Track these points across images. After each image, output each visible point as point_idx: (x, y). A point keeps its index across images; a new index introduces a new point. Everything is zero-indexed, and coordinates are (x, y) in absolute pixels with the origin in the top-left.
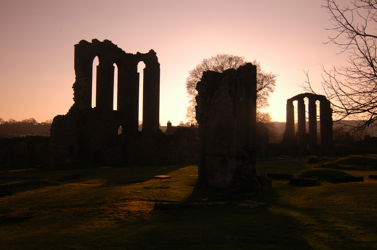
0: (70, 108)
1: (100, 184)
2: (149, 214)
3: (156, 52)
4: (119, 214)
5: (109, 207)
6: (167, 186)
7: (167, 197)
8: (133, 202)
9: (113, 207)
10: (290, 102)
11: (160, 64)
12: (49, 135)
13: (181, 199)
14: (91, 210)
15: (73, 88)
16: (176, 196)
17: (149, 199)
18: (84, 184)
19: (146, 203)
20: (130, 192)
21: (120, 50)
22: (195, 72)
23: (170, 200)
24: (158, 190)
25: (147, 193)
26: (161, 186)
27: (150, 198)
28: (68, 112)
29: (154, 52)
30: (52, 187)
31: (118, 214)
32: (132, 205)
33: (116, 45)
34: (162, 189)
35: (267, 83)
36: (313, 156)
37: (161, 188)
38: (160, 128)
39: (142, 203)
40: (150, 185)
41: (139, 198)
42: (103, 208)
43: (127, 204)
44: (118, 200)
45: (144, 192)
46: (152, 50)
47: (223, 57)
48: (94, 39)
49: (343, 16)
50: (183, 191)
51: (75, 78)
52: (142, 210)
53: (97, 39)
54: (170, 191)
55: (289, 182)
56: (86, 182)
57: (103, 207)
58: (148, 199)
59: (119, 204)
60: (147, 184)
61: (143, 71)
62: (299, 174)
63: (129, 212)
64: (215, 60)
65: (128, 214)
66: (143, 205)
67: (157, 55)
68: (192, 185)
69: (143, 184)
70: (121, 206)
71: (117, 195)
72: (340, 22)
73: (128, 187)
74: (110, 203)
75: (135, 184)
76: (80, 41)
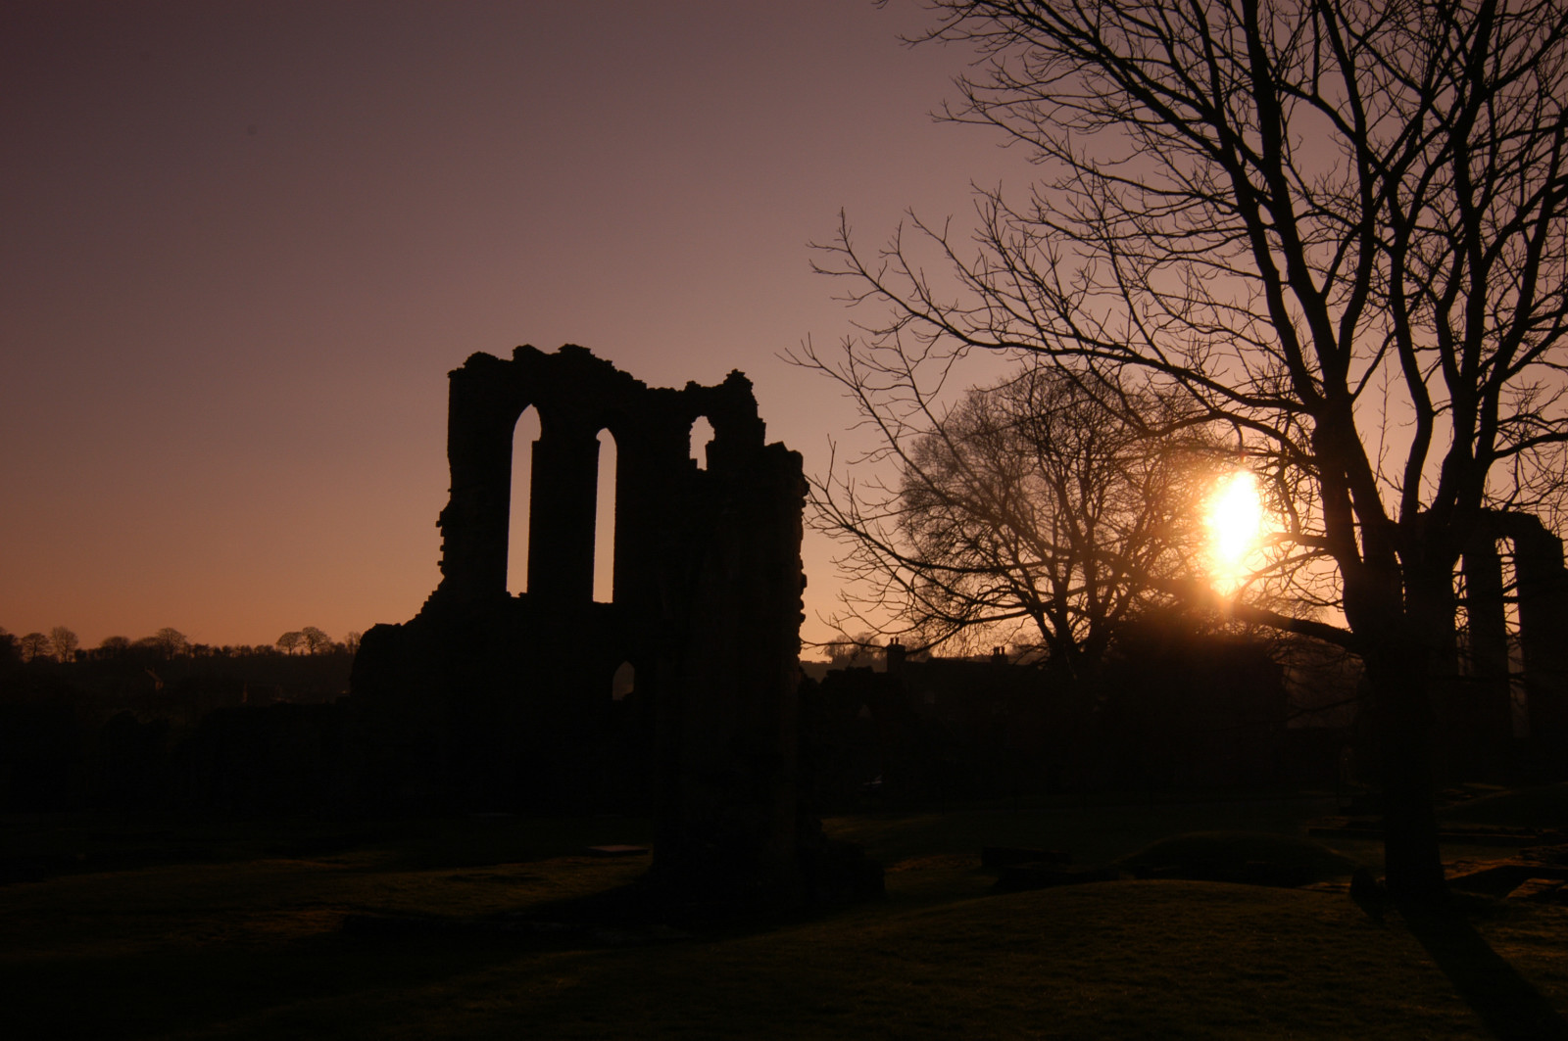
0: (427, 600)
3: (750, 380)
6: (541, 875)
11: (765, 424)
15: (438, 524)
21: (626, 376)
28: (418, 613)
29: (745, 378)
33: (609, 363)
34: (497, 884)
37: (505, 879)
46: (735, 371)
51: (449, 490)
53: (533, 345)
61: (706, 449)
67: (754, 391)
76: (470, 355)
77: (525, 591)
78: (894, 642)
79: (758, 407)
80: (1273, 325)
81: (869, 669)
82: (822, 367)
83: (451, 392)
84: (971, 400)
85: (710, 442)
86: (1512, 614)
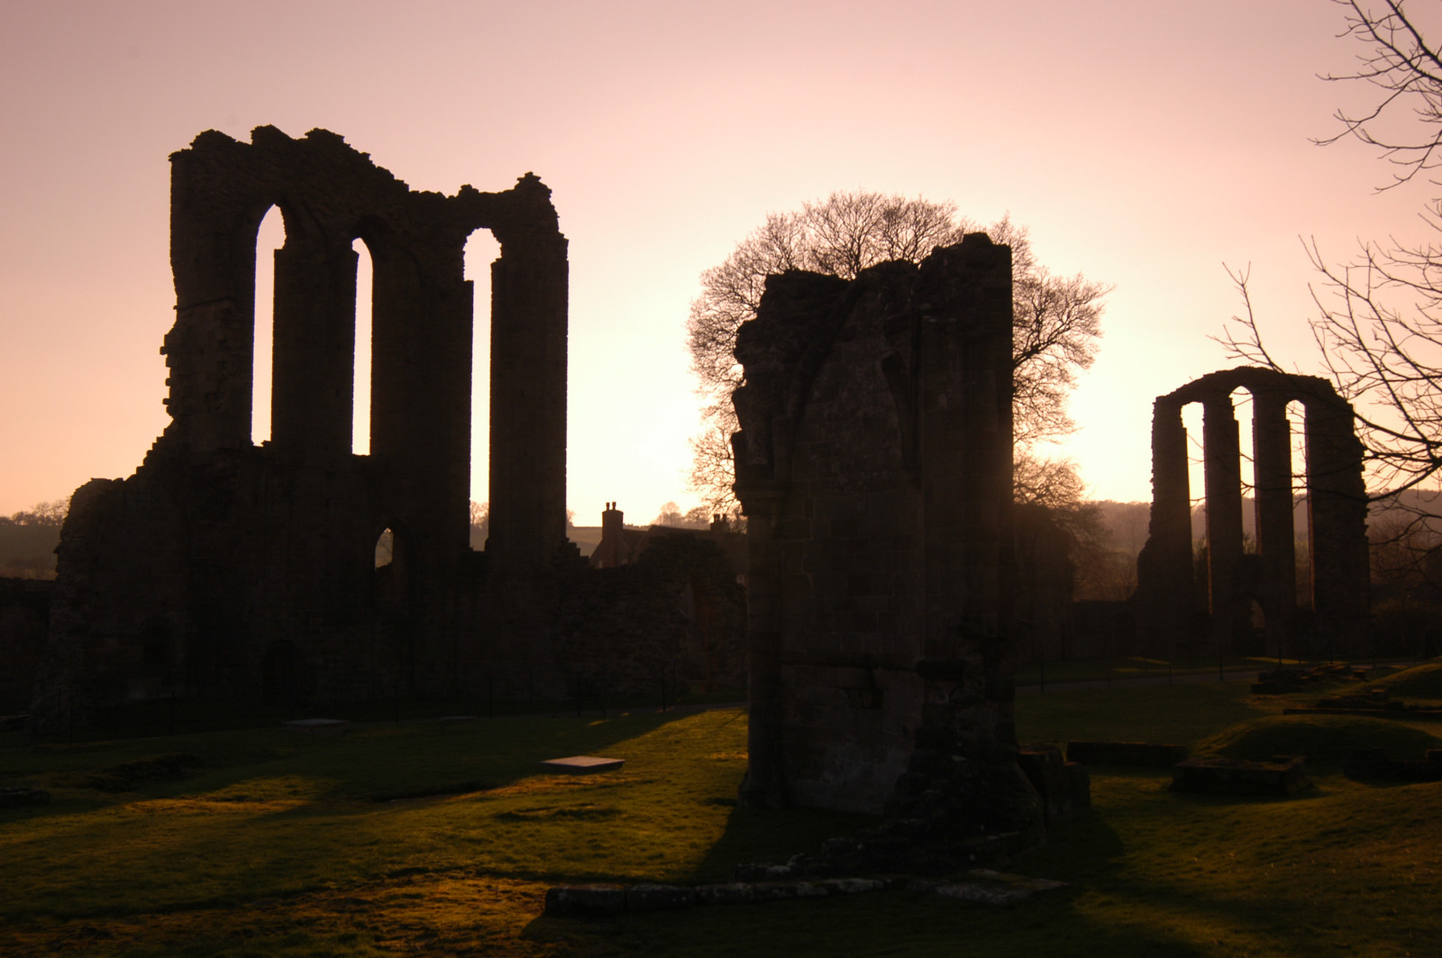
0: (151, 448)
1: (290, 802)
2: (522, 938)
3: (549, 187)
4: (383, 944)
5: (333, 911)
6: (604, 805)
7: (604, 856)
8: (446, 886)
9: (354, 907)
10: (1167, 410)
11: (567, 241)
12: (51, 574)
13: (669, 866)
14: (248, 927)
15: (163, 351)
16: (646, 854)
17: (522, 870)
18: (217, 801)
19: (509, 888)
20: (432, 838)
21: (385, 175)
22: (729, 274)
23: (620, 874)
24: (561, 826)
25: (510, 839)
26: (575, 806)
27: (525, 864)
28: (141, 464)
29: (541, 184)
30: (64, 819)
31: (374, 943)
32: (440, 900)
33: (366, 156)
34: (579, 823)
35: (1059, 324)
36: (1280, 657)
37: (578, 815)
38: (569, 534)
39: (489, 887)
40: (527, 803)
41: (476, 865)
42: (306, 914)
43: (418, 896)
44: (375, 876)
45: (499, 837)
46: (529, 175)
47: (853, 207)
48: (264, 125)
49: (1402, 18)
50: (680, 828)
51: (175, 308)
52: (488, 921)
53: (277, 127)
54: (616, 829)
55: (1167, 780)
56: (226, 790)
57: (304, 910)
58: (519, 867)
59: (383, 893)
60: (510, 797)
61: (489, 271)
62: (1214, 745)
63: (428, 933)
64: (821, 219)
65: (423, 943)
66: (493, 897)
67: (553, 200)
68: (721, 802)
69: (494, 799)
70: (392, 903)
71: (371, 850)
72: (1390, 44)
73: (423, 813)
74: (339, 890)
75: (453, 799)
76: (199, 134)
77: (269, 439)
78: (611, 508)
83: (173, 180)
85: (496, 261)
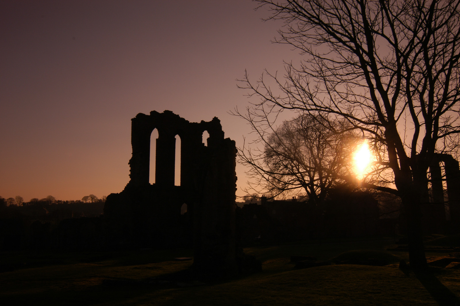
0: (126, 186)
11: (224, 133)
15: (129, 164)
21: (183, 119)
28: (123, 190)
29: (218, 119)
33: (178, 115)
46: (215, 117)
48: (153, 110)
51: (132, 154)
53: (156, 111)
67: (221, 123)
76: (137, 114)
77: (155, 183)
78: (263, 196)
79: (222, 128)
80: (372, 101)
81: (256, 204)
82: (241, 116)
83: (132, 125)
84: (284, 124)
85: (208, 138)
86: (445, 184)
